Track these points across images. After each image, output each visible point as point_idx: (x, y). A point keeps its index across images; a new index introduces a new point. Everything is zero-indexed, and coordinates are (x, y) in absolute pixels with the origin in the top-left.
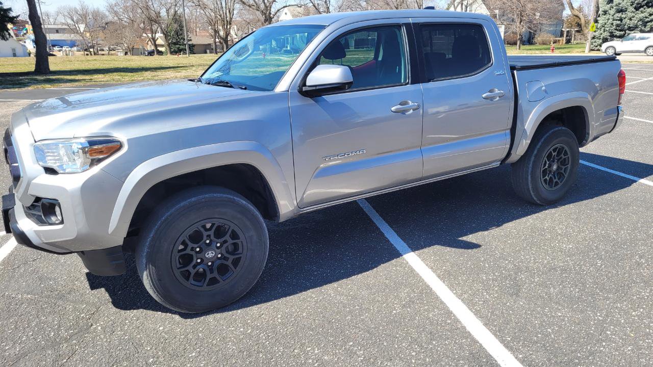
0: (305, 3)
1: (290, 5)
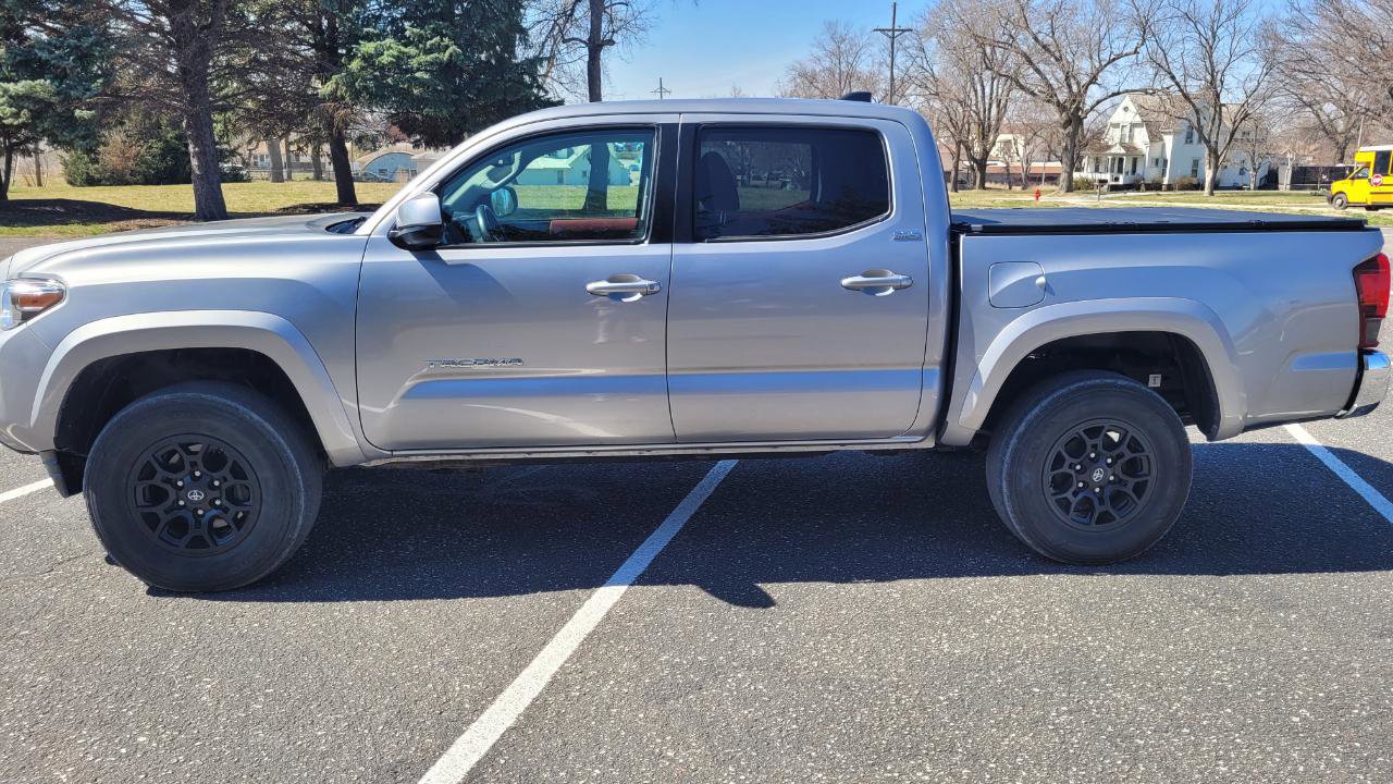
0: (1165, 86)
1: (1127, 91)
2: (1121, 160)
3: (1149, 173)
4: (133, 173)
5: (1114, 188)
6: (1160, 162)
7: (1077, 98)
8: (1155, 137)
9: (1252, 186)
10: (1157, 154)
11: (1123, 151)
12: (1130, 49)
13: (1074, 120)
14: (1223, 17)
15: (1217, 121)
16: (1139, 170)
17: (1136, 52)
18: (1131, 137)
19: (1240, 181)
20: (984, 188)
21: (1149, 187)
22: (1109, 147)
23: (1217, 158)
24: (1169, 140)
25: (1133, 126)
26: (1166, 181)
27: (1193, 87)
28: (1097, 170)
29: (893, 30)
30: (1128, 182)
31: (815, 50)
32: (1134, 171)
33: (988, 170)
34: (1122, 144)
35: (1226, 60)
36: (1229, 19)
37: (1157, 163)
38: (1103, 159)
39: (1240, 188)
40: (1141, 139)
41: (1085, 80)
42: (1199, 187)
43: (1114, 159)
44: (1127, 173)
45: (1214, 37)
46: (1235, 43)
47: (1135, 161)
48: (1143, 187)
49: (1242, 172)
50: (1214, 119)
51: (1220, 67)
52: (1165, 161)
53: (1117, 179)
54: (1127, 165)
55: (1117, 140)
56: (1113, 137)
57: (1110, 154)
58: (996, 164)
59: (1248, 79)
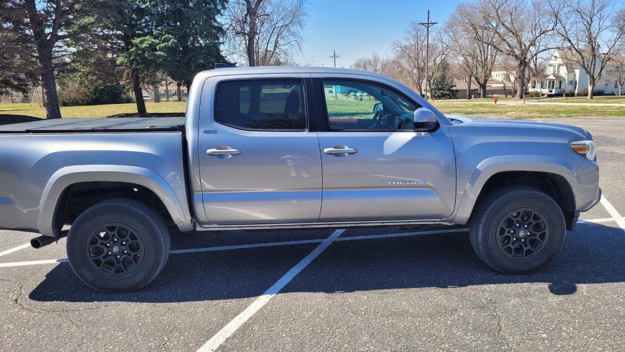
2: (553, 82)
3: (568, 88)
4: (83, 101)
5: (550, 96)
6: (573, 83)
7: (524, 53)
8: (570, 70)
9: (620, 93)
10: (571, 79)
11: (554, 78)
12: (550, 28)
13: (523, 63)
14: (596, 11)
15: (594, 62)
16: (563, 87)
17: (553, 29)
18: (558, 72)
19: (614, 90)
20: (485, 97)
21: (567, 95)
22: (548, 76)
23: (594, 80)
24: (577, 72)
25: (559, 65)
26: (576, 92)
27: (582, 46)
28: (542, 87)
29: (428, 24)
30: (557, 93)
31: (406, 35)
32: (560, 87)
33: (487, 88)
34: (554, 75)
35: (597, 32)
36: (598, 11)
37: (571, 84)
38: (545, 82)
39: (614, 95)
40: (563, 72)
41: (527, 44)
42: (586, 95)
43: (550, 82)
44: (557, 89)
45: (592, 21)
46: (601, 23)
47: (561, 82)
48: (564, 95)
49: (616, 87)
50: (592, 61)
51: (594, 35)
52: (576, 82)
53: (551, 91)
54: (557, 84)
55: (552, 72)
56: (549, 71)
57: (548, 79)
58: (492, 86)
59: (610, 40)
